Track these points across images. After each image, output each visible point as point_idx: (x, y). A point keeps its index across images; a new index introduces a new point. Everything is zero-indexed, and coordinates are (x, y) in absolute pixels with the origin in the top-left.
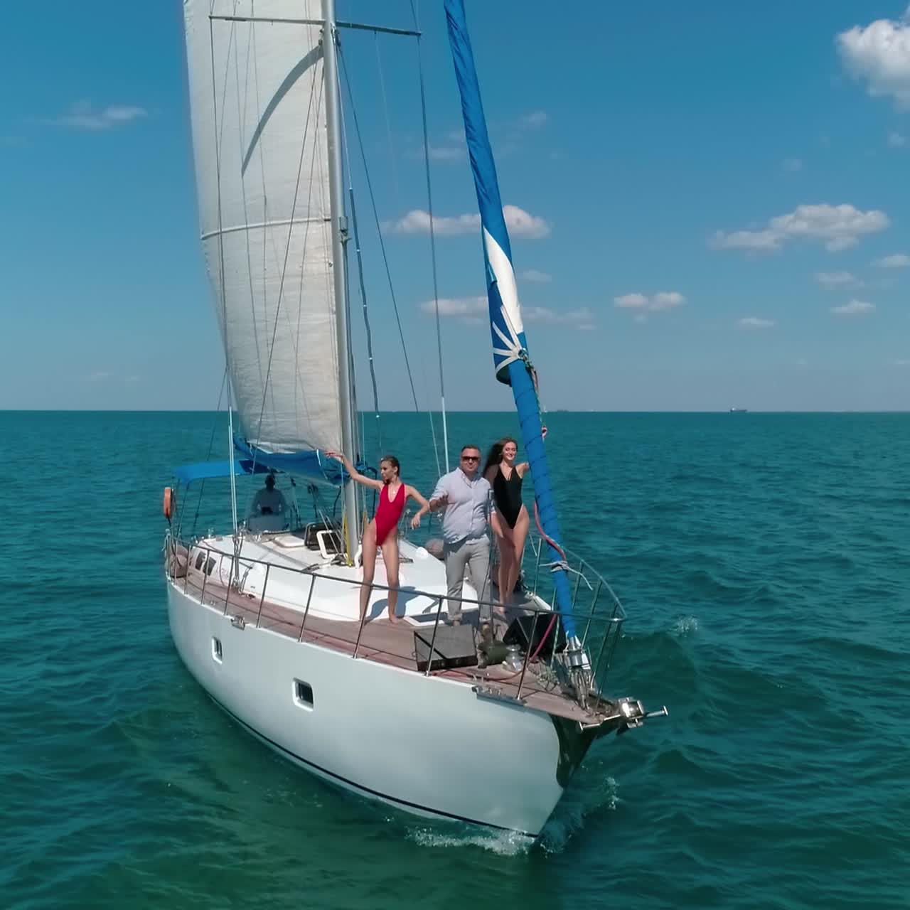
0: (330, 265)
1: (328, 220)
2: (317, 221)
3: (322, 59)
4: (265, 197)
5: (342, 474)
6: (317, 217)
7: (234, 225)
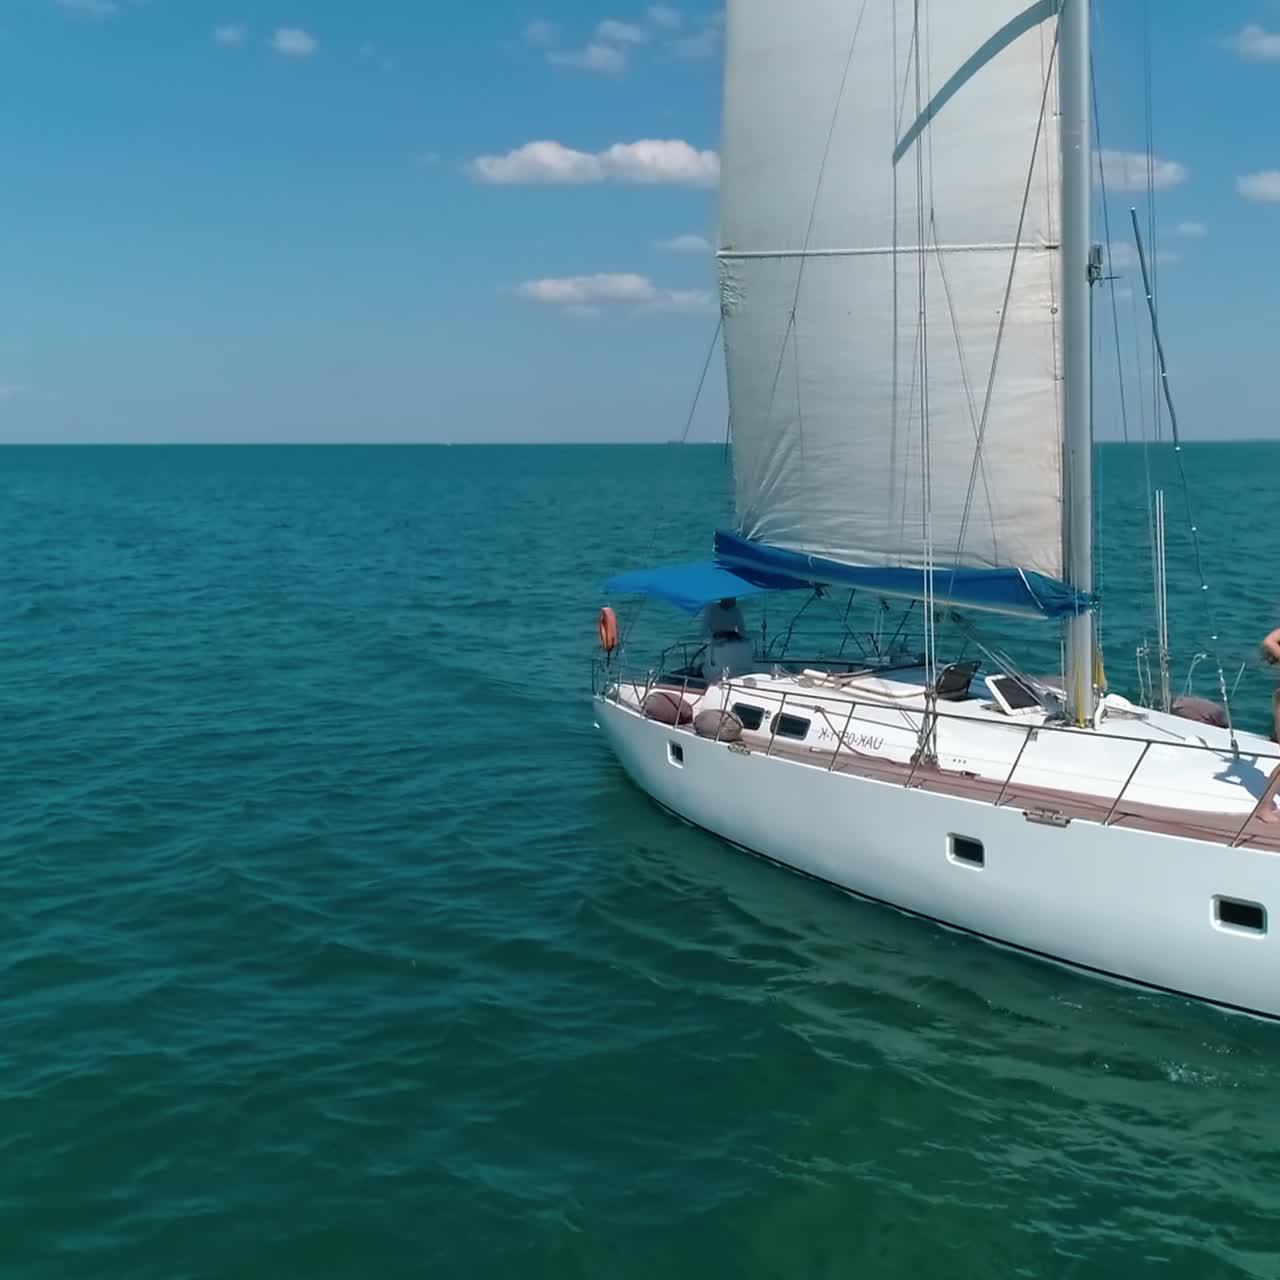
0: (1054, 310)
1: (1055, 248)
2: (1033, 248)
3: (1055, 18)
4: (932, 210)
5: (1077, 602)
6: (1032, 242)
7: (872, 246)
